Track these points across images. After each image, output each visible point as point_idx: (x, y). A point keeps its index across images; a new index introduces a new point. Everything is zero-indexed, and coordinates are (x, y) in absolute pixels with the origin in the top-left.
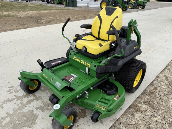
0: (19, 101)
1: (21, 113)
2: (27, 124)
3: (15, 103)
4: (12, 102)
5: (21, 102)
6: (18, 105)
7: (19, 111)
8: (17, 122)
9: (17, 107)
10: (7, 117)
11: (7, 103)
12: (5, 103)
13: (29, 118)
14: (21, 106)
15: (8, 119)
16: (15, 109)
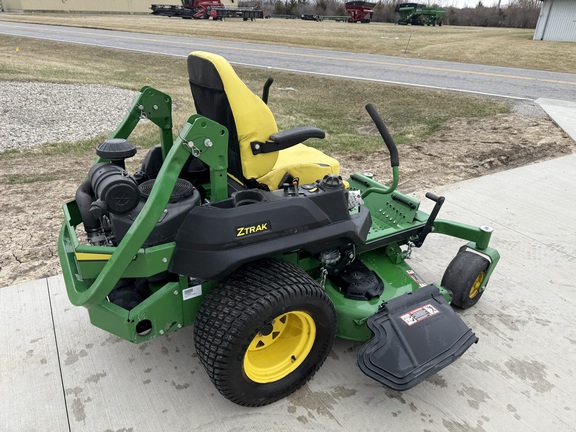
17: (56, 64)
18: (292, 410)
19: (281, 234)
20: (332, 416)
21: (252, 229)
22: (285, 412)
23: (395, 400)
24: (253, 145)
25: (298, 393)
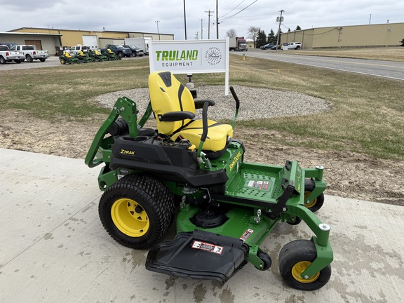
0: (342, 282)
1: (348, 258)
2: (347, 241)
3: (353, 283)
4: (358, 292)
5: (341, 278)
6: (350, 275)
7: (351, 264)
8: (360, 251)
9: (351, 272)
10: (376, 270)
11: (371, 297)
12: (374, 300)
13: (340, 244)
14: (344, 269)
15: (374, 265)
16: (357, 272)
17: (293, 79)
18: (127, 254)
19: (140, 160)
20: (134, 268)
21: (127, 152)
22: (125, 253)
23: (165, 285)
24: (159, 115)
25: (139, 251)
